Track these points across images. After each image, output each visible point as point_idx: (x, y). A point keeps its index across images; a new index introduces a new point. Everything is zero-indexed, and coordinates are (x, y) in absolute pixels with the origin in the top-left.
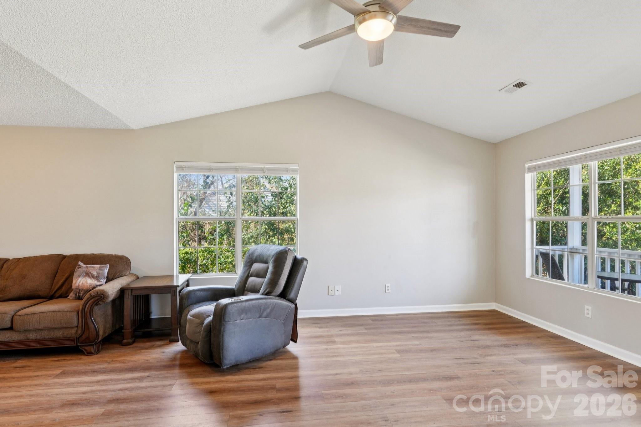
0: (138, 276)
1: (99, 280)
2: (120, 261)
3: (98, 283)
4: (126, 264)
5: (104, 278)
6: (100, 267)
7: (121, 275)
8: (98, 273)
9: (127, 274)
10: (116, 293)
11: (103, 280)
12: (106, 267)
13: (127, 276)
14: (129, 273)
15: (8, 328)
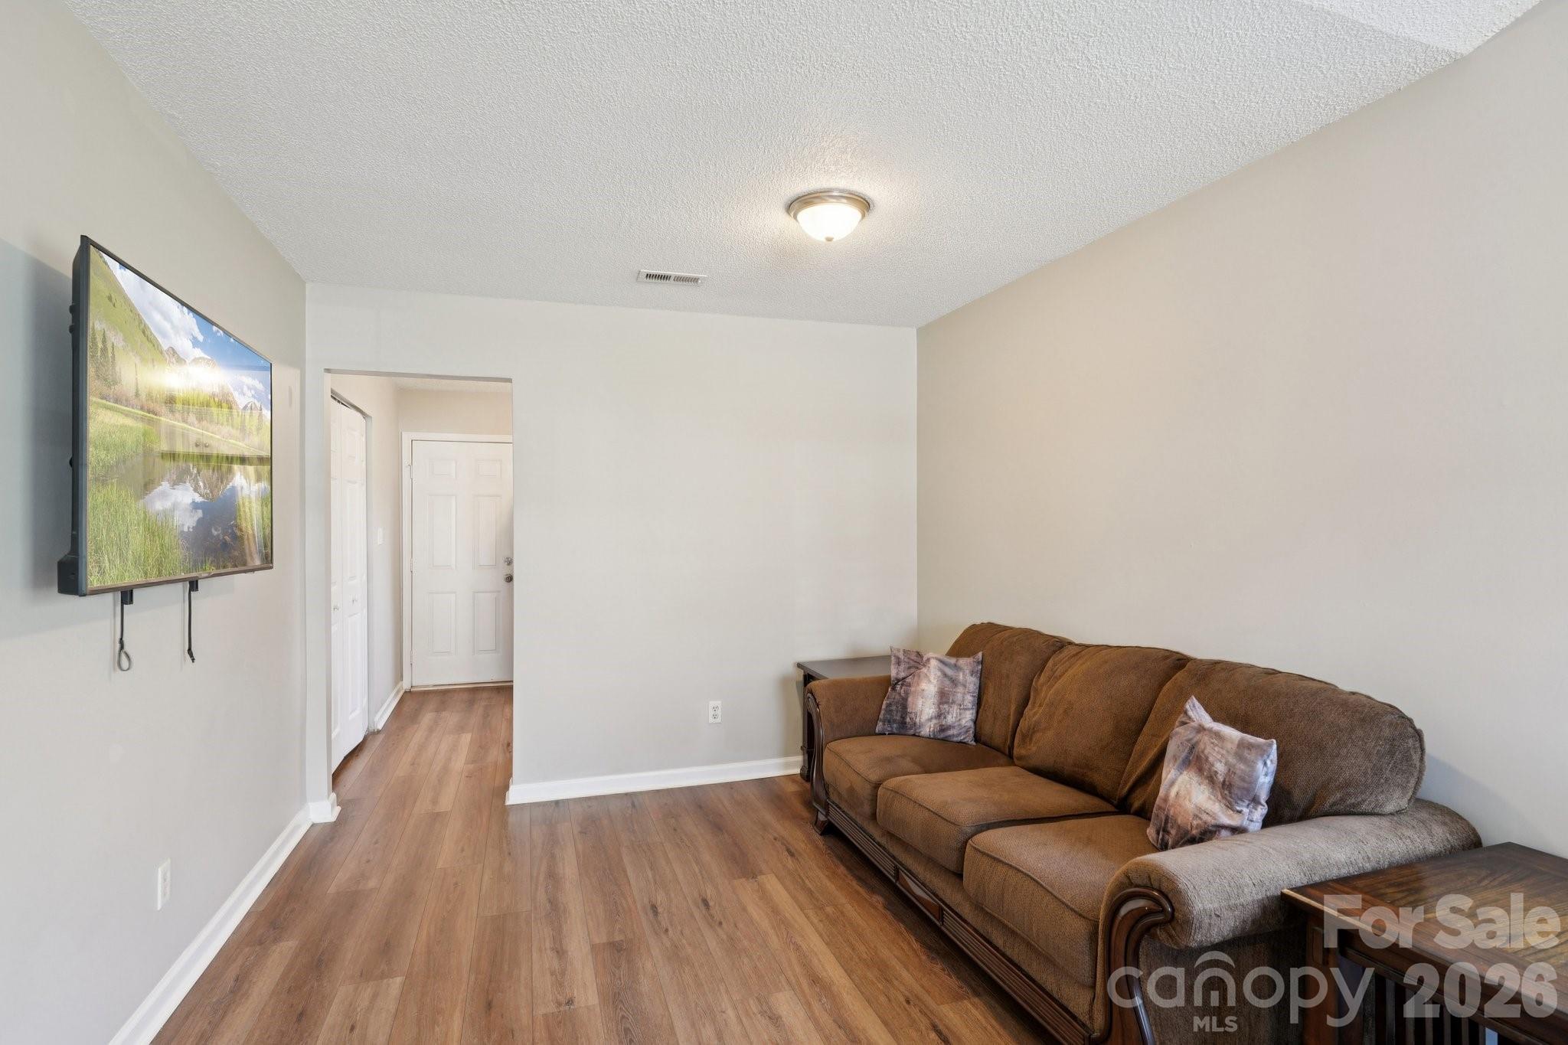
0: (1474, 830)
1: (1230, 803)
2: (1359, 732)
3: (1226, 819)
4: (1392, 753)
5: (1255, 801)
6: (1241, 745)
7: (1353, 805)
8: (1230, 771)
9: (1390, 808)
10: (1253, 910)
11: (1246, 810)
12: (1263, 752)
13: (1384, 822)
14: (1404, 803)
15: (959, 875)
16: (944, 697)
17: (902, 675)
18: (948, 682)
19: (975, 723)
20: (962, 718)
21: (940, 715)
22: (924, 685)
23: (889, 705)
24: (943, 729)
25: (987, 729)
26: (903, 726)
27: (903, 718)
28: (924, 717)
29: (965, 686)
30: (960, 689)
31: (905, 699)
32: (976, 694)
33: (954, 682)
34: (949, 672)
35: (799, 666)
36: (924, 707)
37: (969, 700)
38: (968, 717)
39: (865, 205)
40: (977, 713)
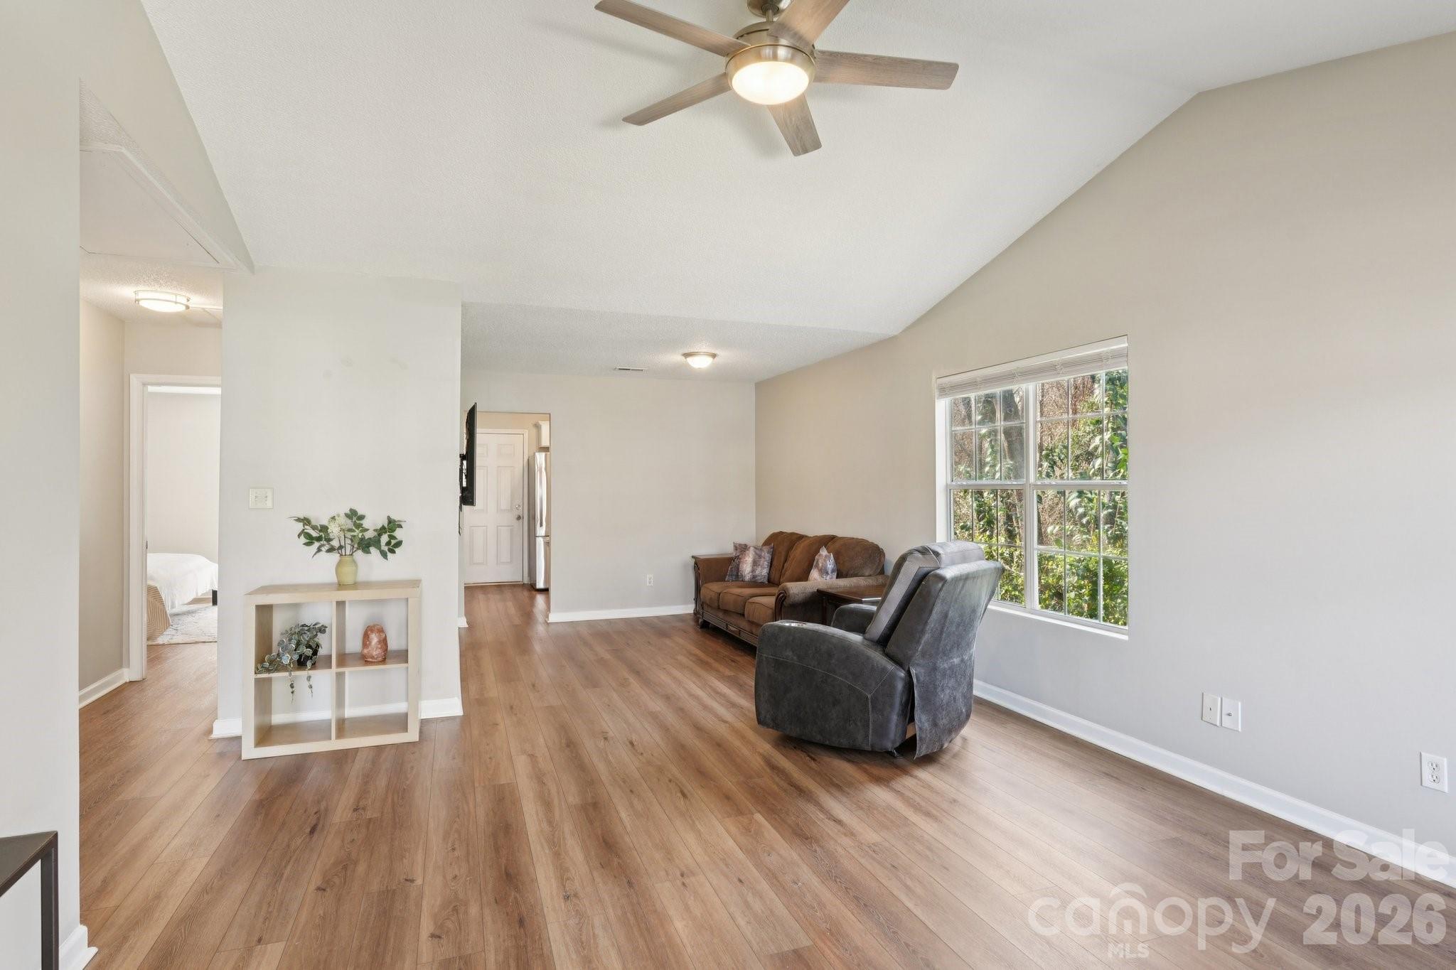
2: (863, 552)
5: (827, 573)
6: (825, 557)
7: (857, 574)
8: (822, 565)
10: (809, 594)
11: (825, 577)
12: (829, 558)
13: (865, 578)
14: (871, 573)
15: (743, 615)
16: (755, 563)
17: (738, 554)
18: (757, 556)
19: (769, 574)
20: (763, 572)
21: (753, 571)
22: (747, 559)
23: (731, 568)
24: (754, 577)
25: (772, 577)
26: (737, 576)
27: (737, 573)
28: (747, 572)
29: (764, 558)
30: (763, 559)
31: (739, 565)
32: (769, 562)
33: (760, 557)
34: (758, 552)
35: (693, 557)
36: (746, 568)
37: (766, 564)
38: (765, 572)
39: (714, 356)
40: (770, 570)
